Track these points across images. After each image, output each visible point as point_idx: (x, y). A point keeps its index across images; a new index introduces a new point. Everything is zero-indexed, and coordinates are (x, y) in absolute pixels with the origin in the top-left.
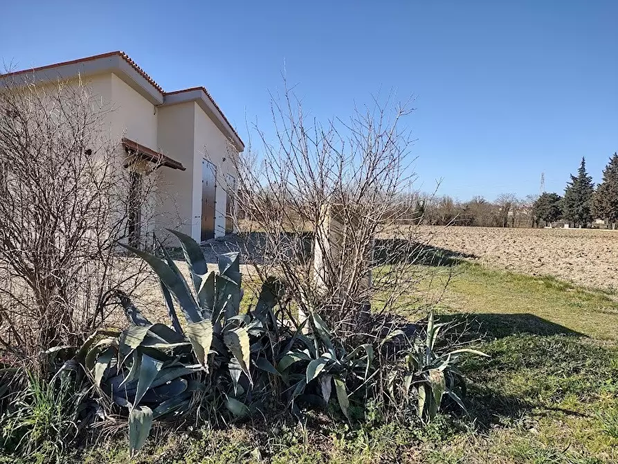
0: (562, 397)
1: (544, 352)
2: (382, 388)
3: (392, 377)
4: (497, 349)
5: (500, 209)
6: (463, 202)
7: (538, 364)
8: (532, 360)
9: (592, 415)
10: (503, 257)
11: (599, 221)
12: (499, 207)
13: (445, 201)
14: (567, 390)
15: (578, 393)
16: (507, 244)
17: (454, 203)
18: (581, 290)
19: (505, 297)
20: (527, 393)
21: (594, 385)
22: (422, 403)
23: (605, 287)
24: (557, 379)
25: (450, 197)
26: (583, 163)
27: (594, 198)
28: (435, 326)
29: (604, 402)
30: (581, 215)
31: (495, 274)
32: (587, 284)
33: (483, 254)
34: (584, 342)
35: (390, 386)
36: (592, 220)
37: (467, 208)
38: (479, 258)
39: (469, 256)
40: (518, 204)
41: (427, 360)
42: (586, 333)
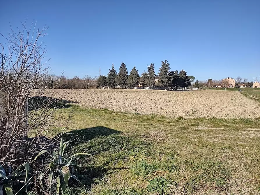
0: (117, 162)
1: (109, 143)
2: (35, 184)
3: (41, 177)
4: (90, 145)
5: (85, 82)
6: (70, 79)
7: (108, 149)
8: (105, 147)
9: (128, 167)
10: (88, 102)
11: (119, 86)
12: (85, 81)
13: (62, 78)
14: (119, 158)
15: (122, 159)
16: (89, 96)
17: (67, 79)
18: (117, 113)
19: (91, 120)
20: (104, 164)
21: (128, 154)
22: (58, 186)
23: (124, 111)
24: (115, 154)
25: (65, 76)
26: (113, 65)
27: (117, 78)
28: (64, 144)
29: (132, 160)
30: (113, 84)
31: (86, 110)
32: (118, 111)
33: (80, 101)
34: (121, 135)
35: (40, 182)
36: (116, 86)
37: (72, 81)
38: (79, 103)
39: (74, 102)
40: (91, 80)
41: (60, 162)
42: (121, 131)
